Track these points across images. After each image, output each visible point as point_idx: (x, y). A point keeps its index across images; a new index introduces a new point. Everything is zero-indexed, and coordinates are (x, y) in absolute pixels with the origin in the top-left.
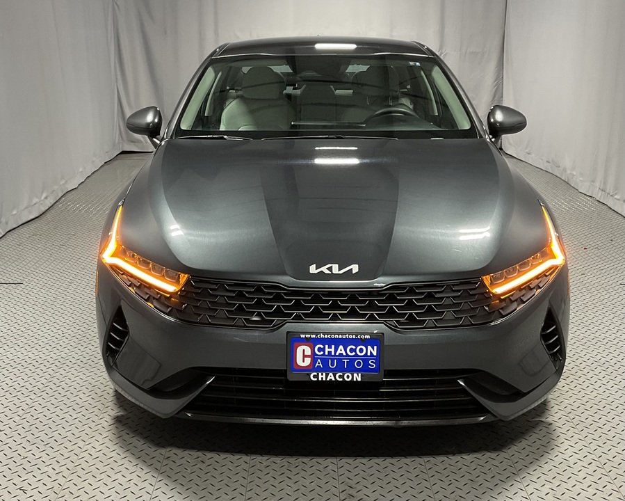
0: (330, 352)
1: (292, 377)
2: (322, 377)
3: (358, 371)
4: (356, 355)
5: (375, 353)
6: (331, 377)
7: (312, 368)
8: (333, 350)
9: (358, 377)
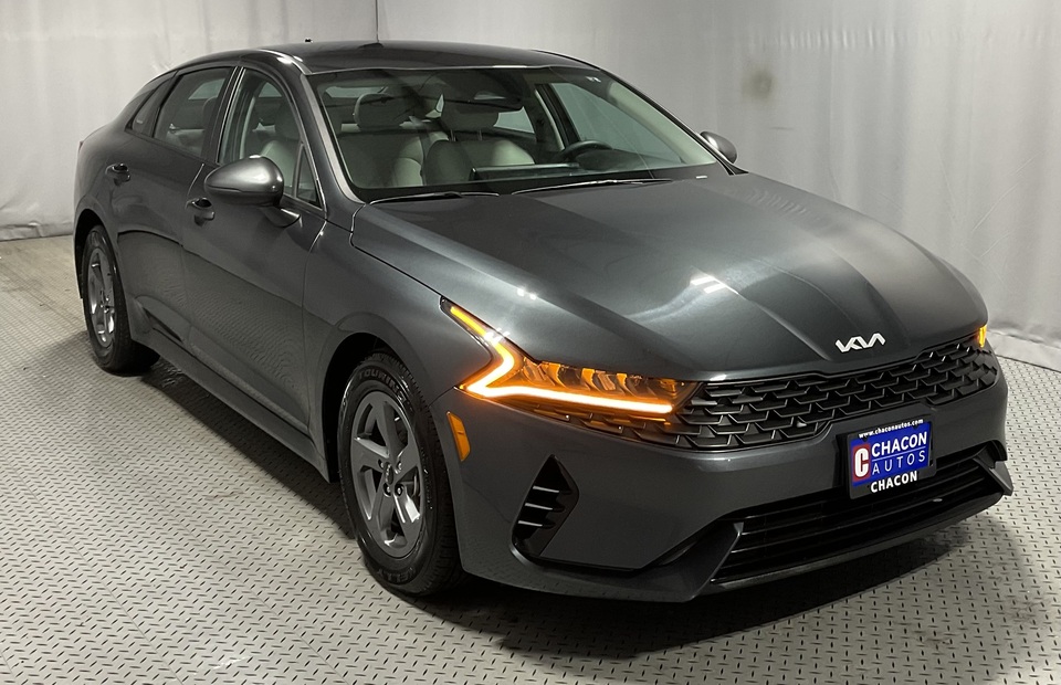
0: (886, 450)
1: (854, 494)
2: (881, 485)
3: (912, 468)
4: (910, 448)
5: (925, 442)
6: (890, 483)
7: (870, 478)
8: (888, 447)
9: (914, 476)
